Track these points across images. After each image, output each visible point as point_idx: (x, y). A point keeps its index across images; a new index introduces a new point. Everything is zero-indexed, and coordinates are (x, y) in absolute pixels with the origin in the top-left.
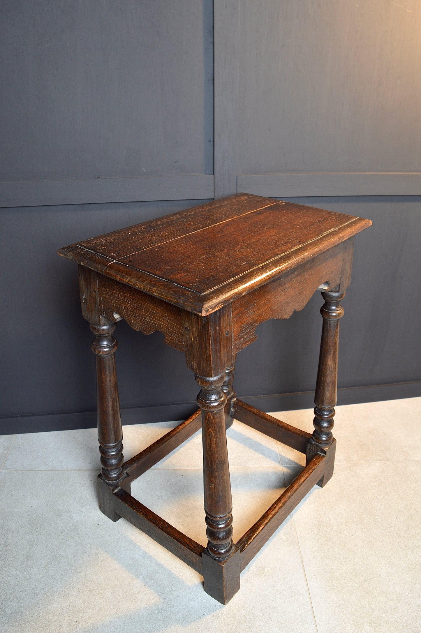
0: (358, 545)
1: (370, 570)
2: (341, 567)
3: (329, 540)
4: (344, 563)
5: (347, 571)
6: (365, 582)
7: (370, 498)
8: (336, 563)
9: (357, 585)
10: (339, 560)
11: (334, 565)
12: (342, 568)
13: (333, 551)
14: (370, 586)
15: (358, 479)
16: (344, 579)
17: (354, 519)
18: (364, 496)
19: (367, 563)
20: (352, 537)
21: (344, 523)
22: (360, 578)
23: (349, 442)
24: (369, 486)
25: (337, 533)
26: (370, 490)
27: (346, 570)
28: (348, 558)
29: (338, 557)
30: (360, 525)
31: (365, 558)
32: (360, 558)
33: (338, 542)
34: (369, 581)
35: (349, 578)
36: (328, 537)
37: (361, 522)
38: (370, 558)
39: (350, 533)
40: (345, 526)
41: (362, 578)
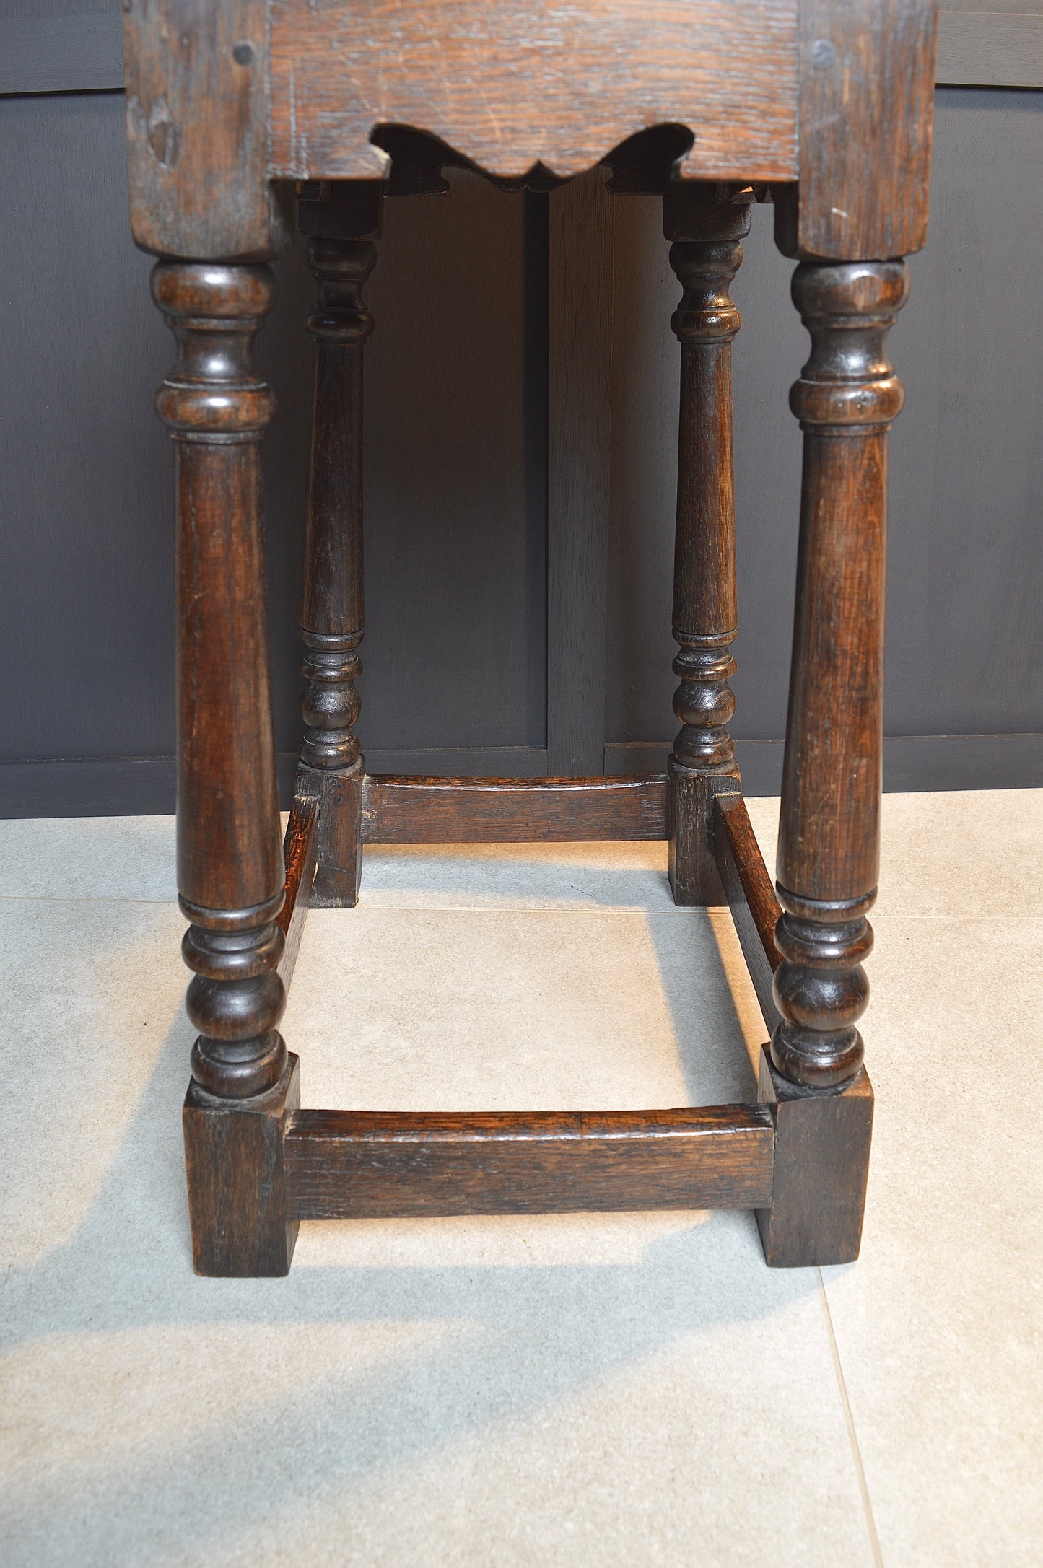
0: (984, 1118)
1: (1025, 1185)
2: (925, 1173)
3: (887, 1099)
4: (935, 1163)
5: (947, 1183)
6: (1010, 1218)
7: (1022, 1002)
8: (908, 1159)
9: (979, 1225)
10: (918, 1153)
11: (902, 1165)
12: (926, 1175)
13: (898, 1128)
14: (1024, 1228)
15: (985, 955)
16: (936, 1206)
17: (971, 1051)
18: (1005, 997)
19: (1016, 1166)
20: (963, 1094)
21: (935, 1060)
22: (992, 1205)
23: (956, 870)
24: (1020, 973)
25: (912, 1082)
26: (1022, 982)
27: (941, 1181)
28: (948, 1149)
29: (914, 1145)
30: (989, 1067)
31: (1010, 1151)
32: (989, 1150)
33: (917, 1106)
34: (1023, 1217)
35: (951, 1204)
36: (884, 1093)
37: (994, 1058)
38: (1024, 1152)
39: (958, 1084)
40: (939, 1066)
41: (996, 1206)
